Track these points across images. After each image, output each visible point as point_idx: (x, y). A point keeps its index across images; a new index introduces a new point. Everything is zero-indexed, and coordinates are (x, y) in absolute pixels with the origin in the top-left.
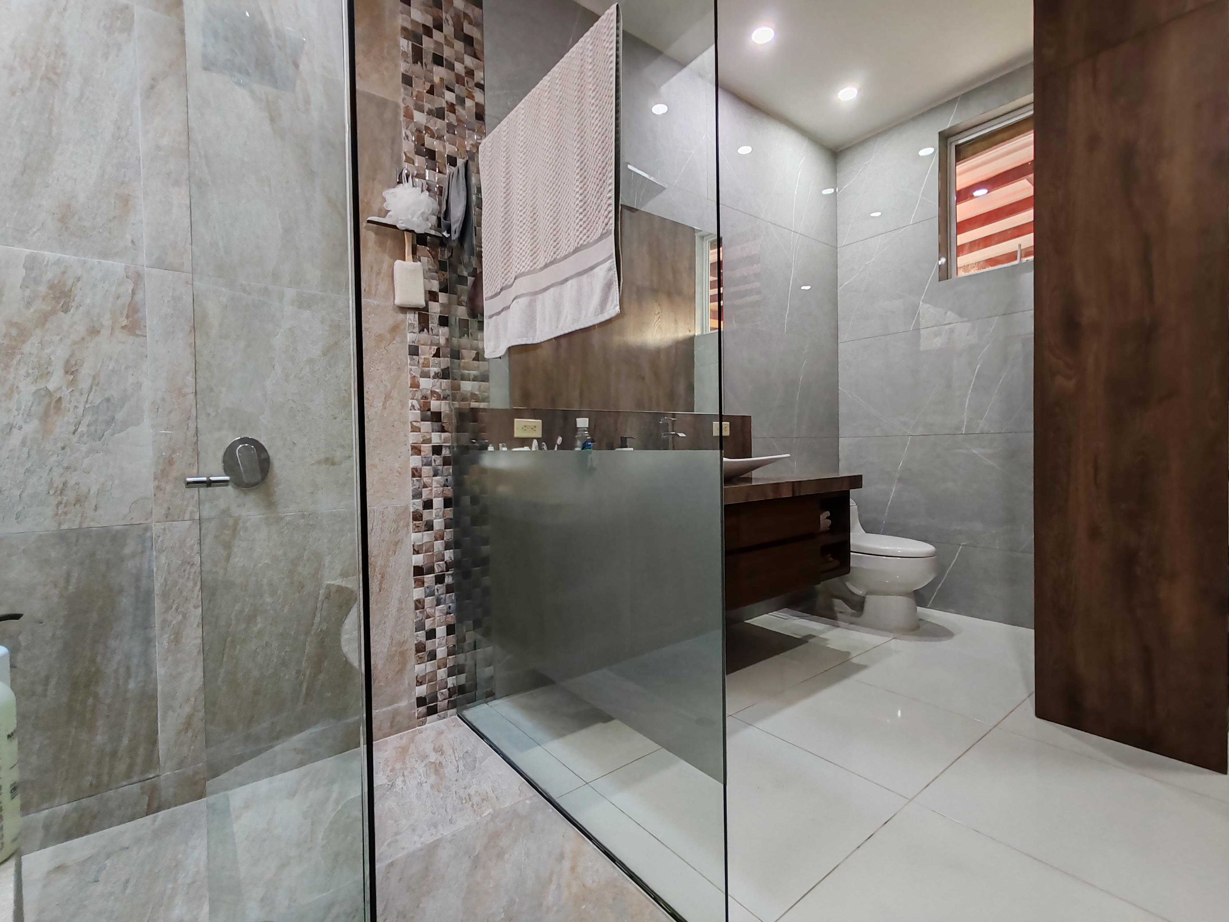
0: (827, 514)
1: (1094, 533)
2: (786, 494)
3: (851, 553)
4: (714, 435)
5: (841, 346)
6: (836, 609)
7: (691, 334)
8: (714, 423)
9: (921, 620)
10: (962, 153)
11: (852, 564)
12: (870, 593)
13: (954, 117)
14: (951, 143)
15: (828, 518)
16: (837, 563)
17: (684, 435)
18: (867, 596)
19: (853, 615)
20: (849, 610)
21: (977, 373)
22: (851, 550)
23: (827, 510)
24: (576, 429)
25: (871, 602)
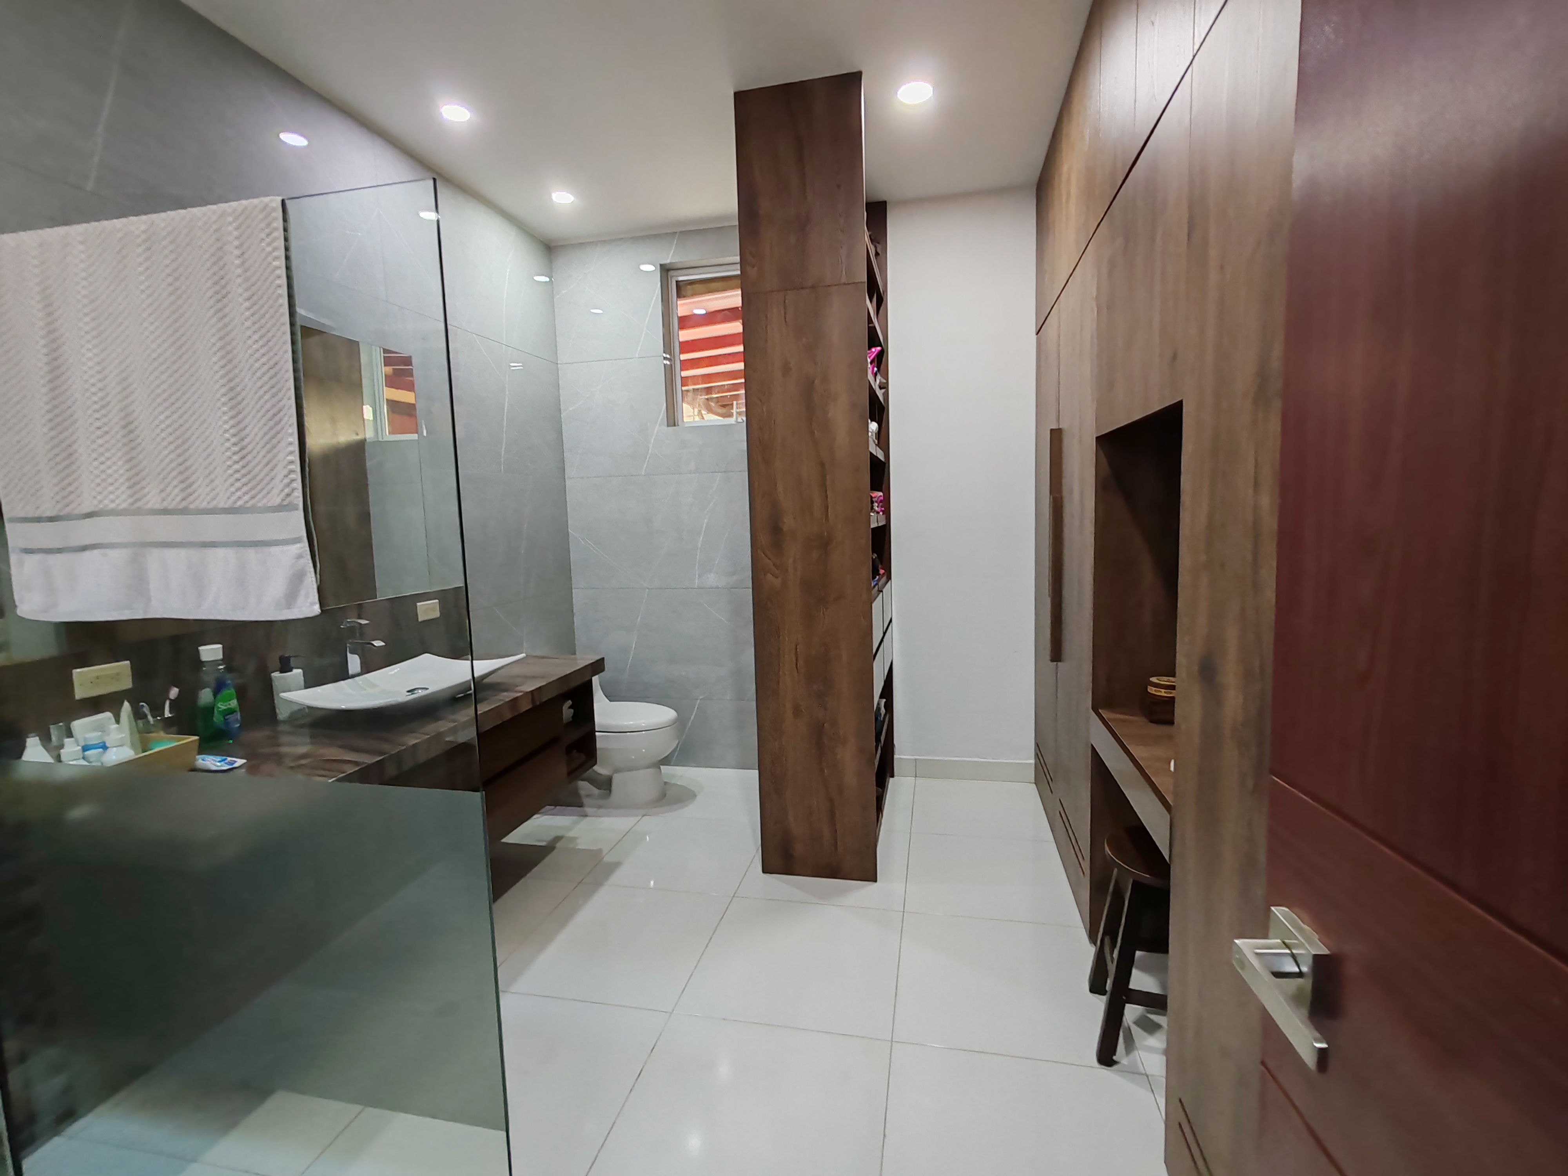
0: (570, 702)
1: (797, 711)
2: (525, 706)
3: (597, 734)
4: (420, 620)
5: (568, 483)
6: (582, 793)
7: (360, 437)
8: (418, 604)
9: (666, 783)
10: (682, 289)
11: (599, 745)
12: (617, 771)
13: (674, 252)
14: (672, 277)
15: (570, 707)
16: (583, 757)
17: (381, 644)
18: (615, 775)
19: (601, 797)
20: (596, 791)
21: (706, 527)
22: (596, 730)
23: (569, 699)
24: (198, 663)
25: (617, 780)
